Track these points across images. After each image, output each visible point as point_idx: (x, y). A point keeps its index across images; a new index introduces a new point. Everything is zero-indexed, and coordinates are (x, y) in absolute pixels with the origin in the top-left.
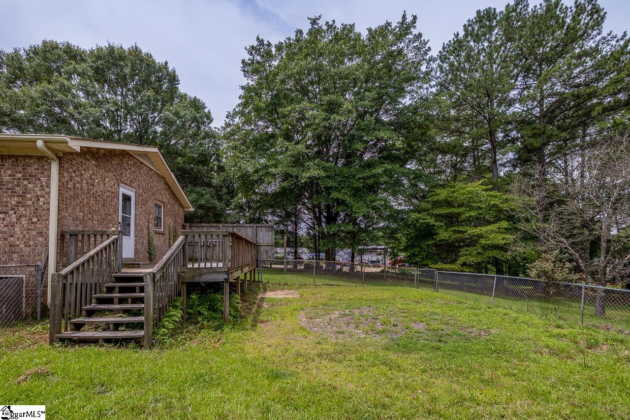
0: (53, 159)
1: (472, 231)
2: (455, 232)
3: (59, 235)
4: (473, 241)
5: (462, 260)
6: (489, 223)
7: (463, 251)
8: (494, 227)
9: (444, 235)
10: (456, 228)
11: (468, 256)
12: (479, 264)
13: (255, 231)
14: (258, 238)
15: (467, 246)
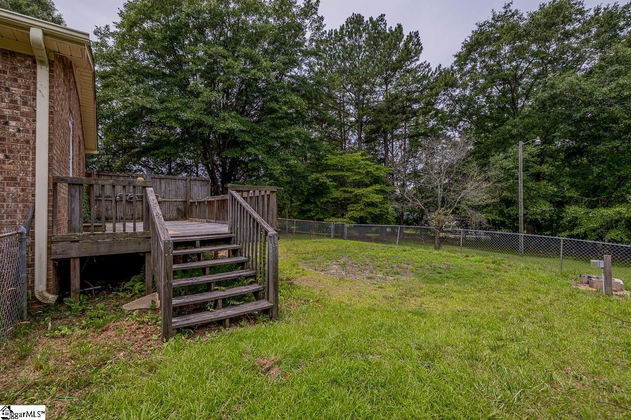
0: (42, 62)
1: (358, 191)
2: (345, 192)
3: (51, 184)
4: (357, 199)
5: (350, 214)
6: (367, 186)
7: (349, 207)
8: (370, 189)
9: (337, 194)
10: (346, 189)
11: (355, 211)
12: (361, 218)
13: (188, 185)
14: (192, 192)
15: (352, 203)
